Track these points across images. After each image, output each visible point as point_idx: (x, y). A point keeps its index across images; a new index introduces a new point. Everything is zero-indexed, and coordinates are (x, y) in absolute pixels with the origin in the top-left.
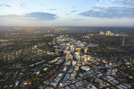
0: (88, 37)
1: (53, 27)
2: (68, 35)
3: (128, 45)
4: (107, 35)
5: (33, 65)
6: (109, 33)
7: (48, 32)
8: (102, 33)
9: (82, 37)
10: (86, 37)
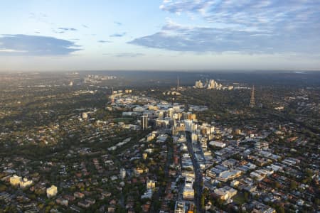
0: (178, 94)
1: (75, 72)
3: (261, 105)
4: (212, 89)
6: (213, 84)
7: (71, 84)
8: (199, 84)
9: (164, 93)
10: (173, 93)
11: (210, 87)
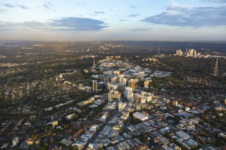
0: (154, 60)
2: (119, 57)
3: (225, 74)
4: (189, 57)
5: (50, 109)
6: (191, 53)
7: (88, 50)
8: (180, 53)
9: (144, 60)
10: (151, 60)
11: (188, 55)
